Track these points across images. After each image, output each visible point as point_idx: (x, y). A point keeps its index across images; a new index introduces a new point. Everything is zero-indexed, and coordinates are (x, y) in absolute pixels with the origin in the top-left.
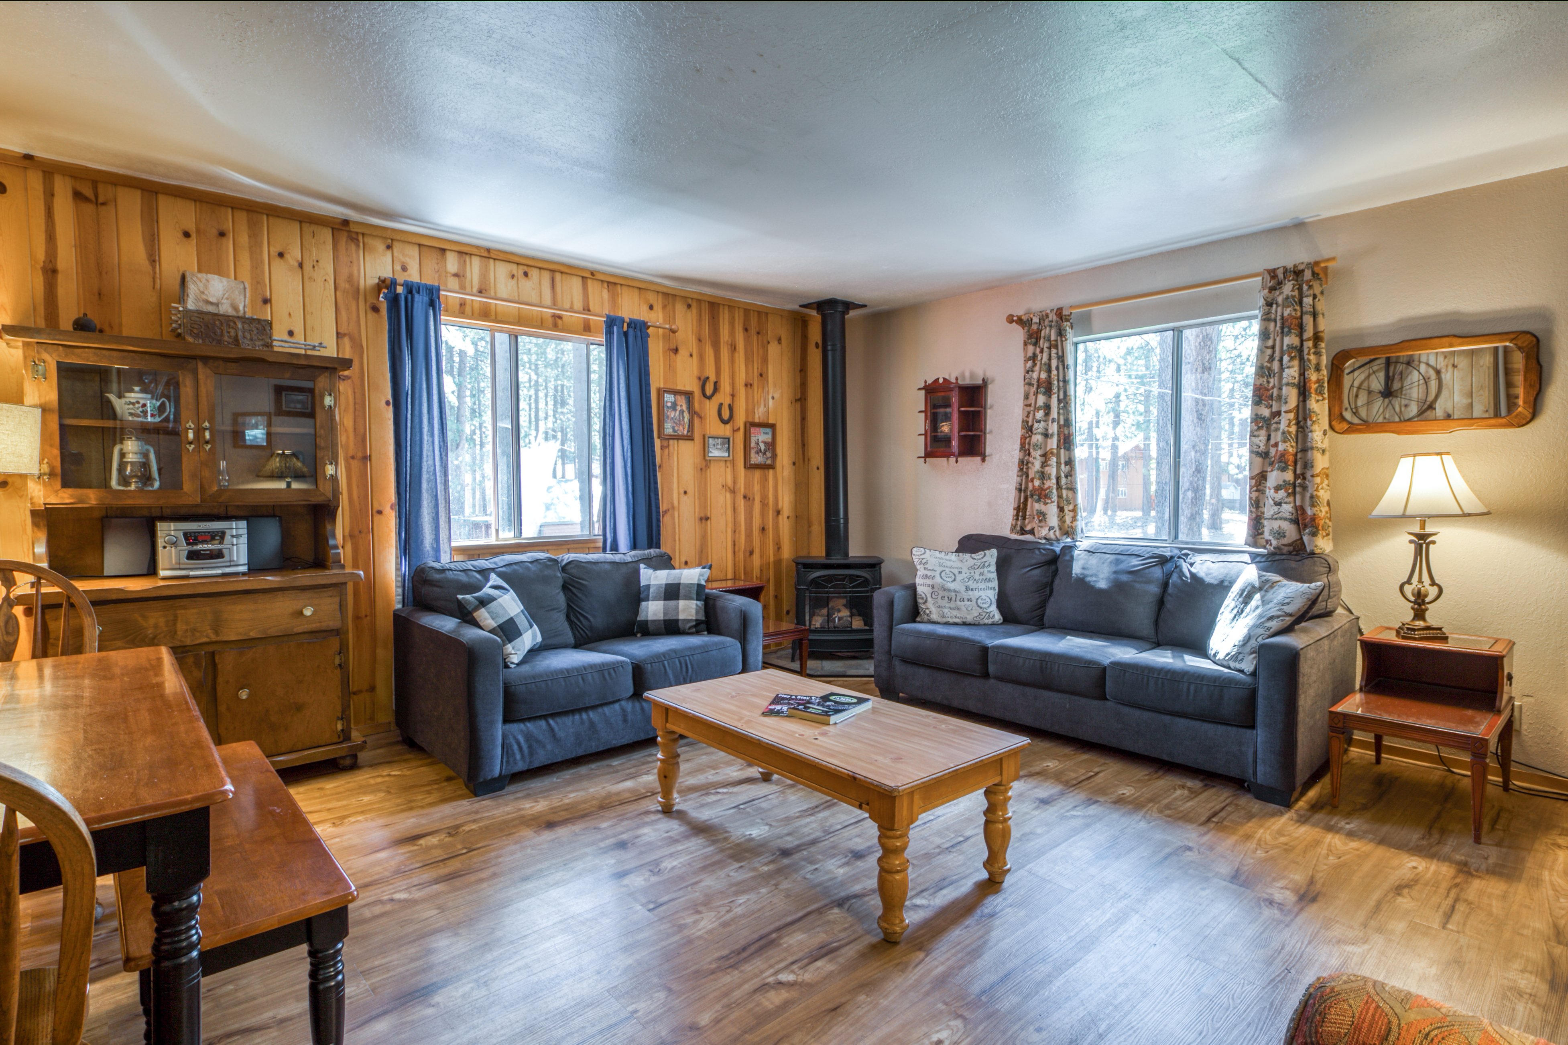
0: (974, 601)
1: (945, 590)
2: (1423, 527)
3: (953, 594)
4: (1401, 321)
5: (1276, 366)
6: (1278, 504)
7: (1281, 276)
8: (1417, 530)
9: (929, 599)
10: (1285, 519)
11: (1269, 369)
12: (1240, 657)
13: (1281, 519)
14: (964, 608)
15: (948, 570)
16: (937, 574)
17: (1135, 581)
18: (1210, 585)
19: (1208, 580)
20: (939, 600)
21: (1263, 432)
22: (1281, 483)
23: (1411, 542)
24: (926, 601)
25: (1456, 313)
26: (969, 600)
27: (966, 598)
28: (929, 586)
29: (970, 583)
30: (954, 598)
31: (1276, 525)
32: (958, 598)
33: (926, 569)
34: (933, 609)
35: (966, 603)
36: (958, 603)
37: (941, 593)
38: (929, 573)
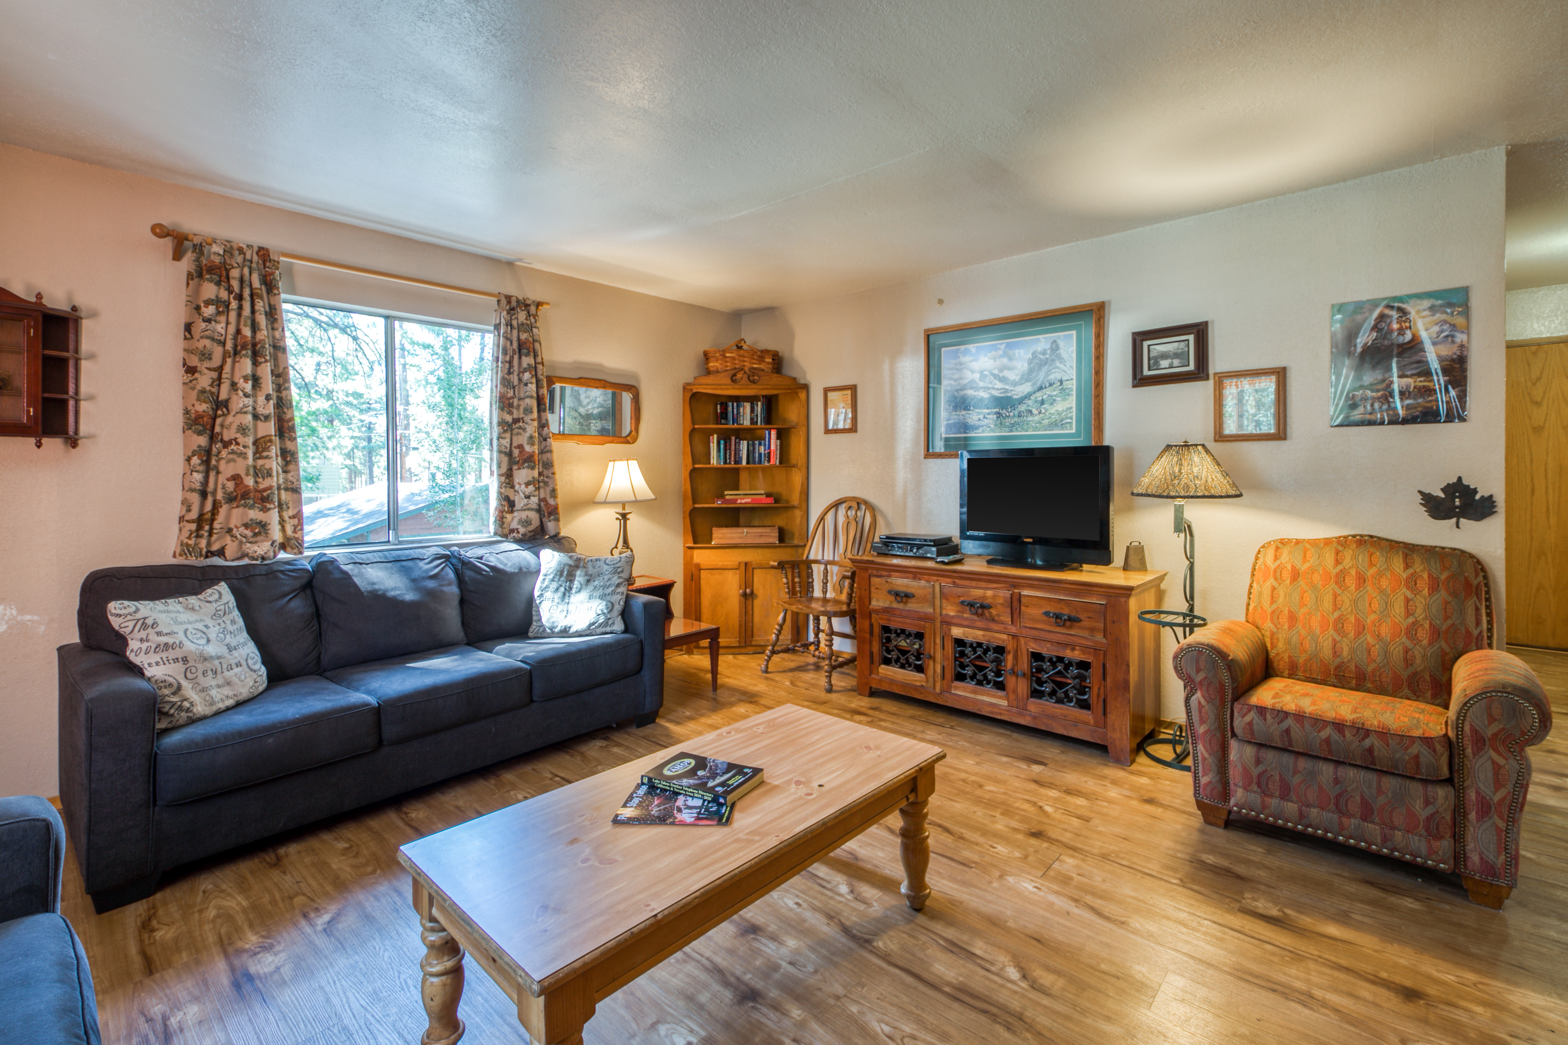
0: (244, 664)
1: (205, 659)
2: (624, 509)
3: (217, 662)
4: (575, 362)
5: (515, 379)
6: (528, 497)
7: (514, 304)
8: (620, 511)
9: (184, 683)
10: (532, 510)
11: (509, 382)
12: (610, 622)
13: (528, 509)
14: (236, 680)
15: (190, 627)
16: (181, 636)
17: (442, 585)
18: (512, 574)
19: (508, 569)
20: (201, 678)
21: (508, 435)
22: (531, 479)
23: (617, 519)
24: (179, 688)
25: (601, 365)
26: (238, 665)
27: (233, 662)
28: (176, 660)
29: (228, 639)
30: (219, 670)
31: (524, 515)
32: (225, 666)
33: (159, 634)
34: (194, 696)
35: (237, 670)
36: (226, 674)
37: (201, 667)
38: (163, 639)
